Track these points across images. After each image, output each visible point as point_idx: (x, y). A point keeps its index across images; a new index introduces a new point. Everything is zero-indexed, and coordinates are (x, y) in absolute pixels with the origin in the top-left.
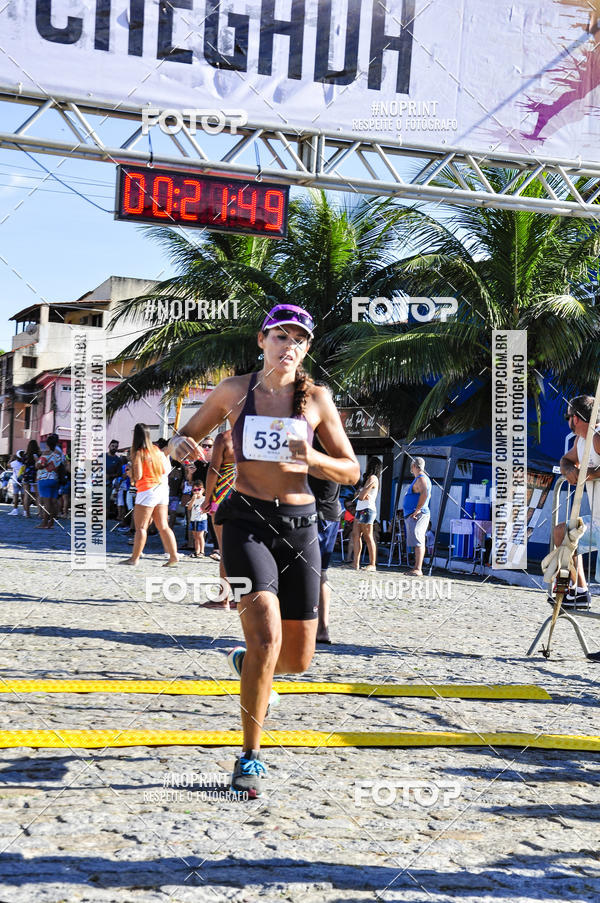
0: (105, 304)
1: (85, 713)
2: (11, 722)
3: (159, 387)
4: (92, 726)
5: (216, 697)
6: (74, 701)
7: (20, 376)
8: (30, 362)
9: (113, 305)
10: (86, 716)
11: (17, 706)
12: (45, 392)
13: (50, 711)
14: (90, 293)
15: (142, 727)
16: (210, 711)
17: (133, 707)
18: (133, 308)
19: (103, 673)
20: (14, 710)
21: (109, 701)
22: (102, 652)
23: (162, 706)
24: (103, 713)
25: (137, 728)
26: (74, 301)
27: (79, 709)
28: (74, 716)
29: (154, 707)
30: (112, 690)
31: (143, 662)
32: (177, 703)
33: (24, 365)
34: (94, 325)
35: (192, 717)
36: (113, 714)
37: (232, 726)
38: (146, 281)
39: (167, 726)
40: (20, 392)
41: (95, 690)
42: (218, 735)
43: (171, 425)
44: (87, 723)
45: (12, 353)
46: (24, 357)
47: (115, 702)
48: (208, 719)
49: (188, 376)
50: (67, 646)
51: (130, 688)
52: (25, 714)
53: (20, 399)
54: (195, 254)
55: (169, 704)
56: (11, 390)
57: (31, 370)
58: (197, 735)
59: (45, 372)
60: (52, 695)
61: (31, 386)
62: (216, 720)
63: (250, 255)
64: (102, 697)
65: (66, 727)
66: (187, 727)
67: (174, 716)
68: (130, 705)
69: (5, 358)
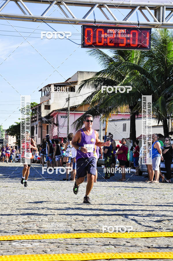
0: (76, 83)
1: (79, 246)
2: (51, 251)
3: (99, 115)
4: (83, 251)
5: (131, 239)
6: (75, 241)
7: (44, 113)
8: (48, 107)
9: (79, 83)
10: (80, 248)
11: (52, 244)
12: (54, 119)
13: (66, 246)
14: (70, 78)
15: (103, 251)
16: (129, 244)
17: (98, 243)
18: (87, 83)
19: (86, 230)
20: (52, 246)
21: (88, 241)
22: (84, 222)
23: (110, 243)
24: (87, 246)
25: (101, 252)
26: (64, 82)
27: (77, 245)
28: (75, 248)
29: (107, 243)
30: (89, 237)
31: (100, 225)
32: (116, 242)
33: (45, 109)
34: (72, 91)
35: (123, 247)
36: (91, 247)
37: (139, 251)
38: (91, 72)
39: (113, 251)
40: (45, 119)
41: (83, 237)
42: (133, 255)
43: (104, 130)
44: (81, 250)
45: (41, 104)
46: (45, 105)
47: (91, 242)
48: (129, 248)
49: (110, 110)
50: (70, 219)
51: (97, 236)
52: (56, 247)
53: (44, 122)
54: (111, 60)
55: (113, 242)
56: (41, 119)
57: (48, 110)
58: (125, 255)
59: (53, 111)
60: (66, 239)
61: (48, 117)
62: (132, 248)
63: (133, 59)
64: (85, 240)
65: (73, 252)
66: (121, 251)
67: (115, 247)
68: (97, 243)
69: (38, 106)
